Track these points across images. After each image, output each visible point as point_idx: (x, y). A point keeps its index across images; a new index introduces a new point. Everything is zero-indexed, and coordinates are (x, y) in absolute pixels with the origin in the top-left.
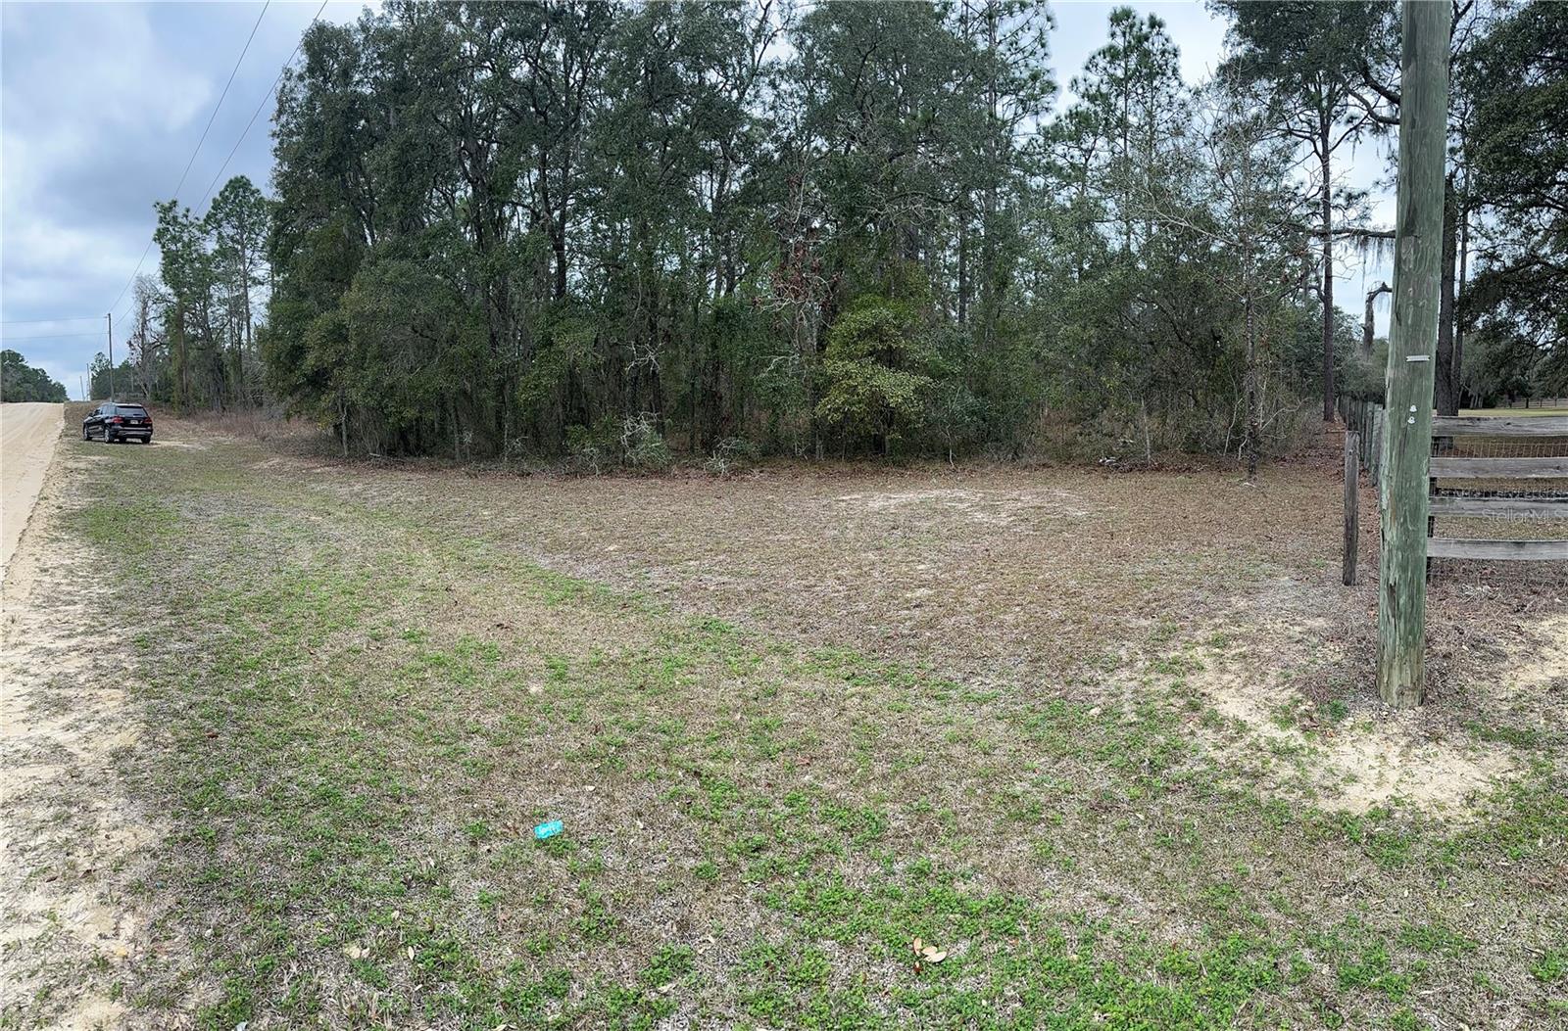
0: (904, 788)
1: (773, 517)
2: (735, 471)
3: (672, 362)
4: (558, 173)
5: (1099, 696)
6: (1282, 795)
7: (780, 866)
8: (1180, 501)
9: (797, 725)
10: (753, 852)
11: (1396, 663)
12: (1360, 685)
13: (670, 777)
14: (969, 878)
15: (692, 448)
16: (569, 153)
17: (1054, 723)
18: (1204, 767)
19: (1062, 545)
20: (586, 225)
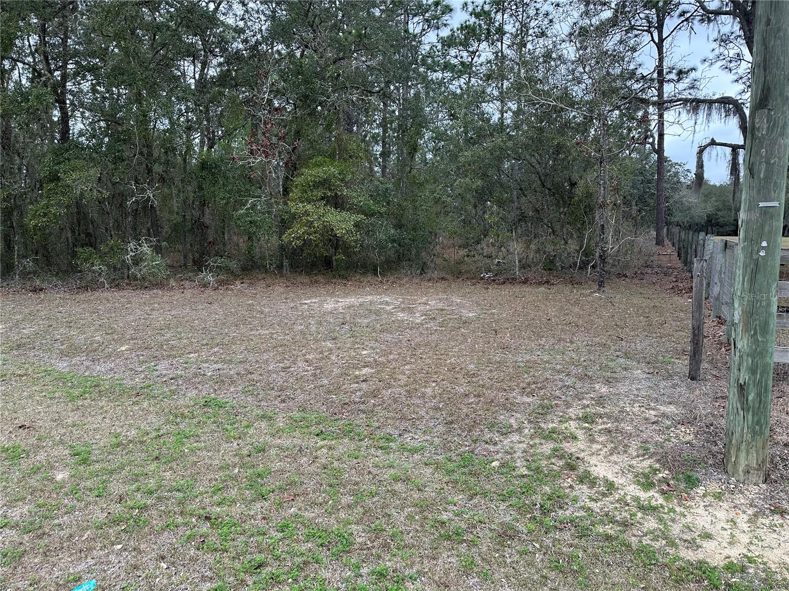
0: (364, 514)
1: (254, 317)
2: (222, 283)
3: (165, 199)
4: (56, 40)
5: (498, 452)
6: (649, 542)
7: (278, 576)
8: (543, 307)
9: (282, 471)
10: (256, 569)
11: (743, 446)
12: (710, 462)
13: (186, 524)
14: (416, 580)
15: (185, 265)
16: (67, 27)
17: (466, 470)
18: (582, 513)
19: (460, 338)
20: (86, 86)
